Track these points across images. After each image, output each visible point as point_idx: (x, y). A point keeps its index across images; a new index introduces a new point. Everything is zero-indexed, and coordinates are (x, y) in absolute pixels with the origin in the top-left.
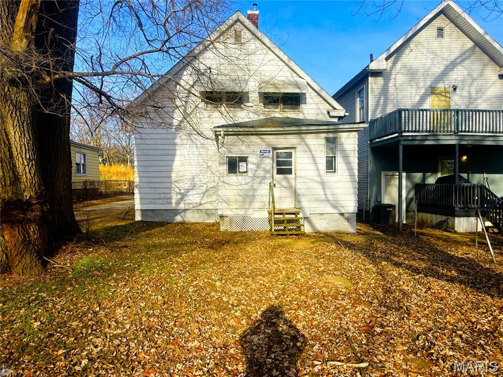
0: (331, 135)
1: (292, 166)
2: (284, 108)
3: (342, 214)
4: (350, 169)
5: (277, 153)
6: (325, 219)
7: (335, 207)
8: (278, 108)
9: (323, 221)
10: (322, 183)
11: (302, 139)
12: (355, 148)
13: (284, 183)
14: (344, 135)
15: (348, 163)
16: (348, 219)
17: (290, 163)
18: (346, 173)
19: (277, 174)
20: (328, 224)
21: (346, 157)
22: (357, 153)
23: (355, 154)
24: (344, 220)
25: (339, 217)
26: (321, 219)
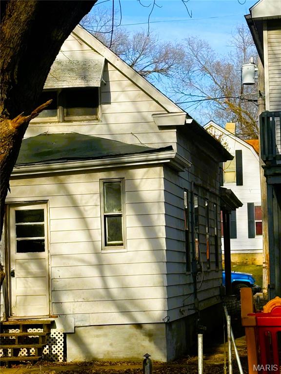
0: (113, 175)
1: (44, 236)
2: (68, 114)
3: (139, 326)
4: (152, 238)
5: (17, 213)
6: (105, 335)
7: (124, 312)
8: (55, 115)
9: (102, 340)
10: (100, 266)
11: (62, 184)
12: (160, 196)
13: (33, 268)
14: (139, 173)
15: (148, 227)
16: (150, 335)
17: (40, 231)
18: (145, 246)
19: (18, 251)
20: (111, 345)
21: (143, 215)
22: (163, 205)
23: (160, 208)
24: (142, 337)
25: (134, 331)
26: (97, 336)
